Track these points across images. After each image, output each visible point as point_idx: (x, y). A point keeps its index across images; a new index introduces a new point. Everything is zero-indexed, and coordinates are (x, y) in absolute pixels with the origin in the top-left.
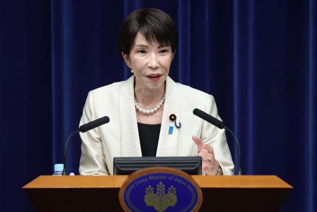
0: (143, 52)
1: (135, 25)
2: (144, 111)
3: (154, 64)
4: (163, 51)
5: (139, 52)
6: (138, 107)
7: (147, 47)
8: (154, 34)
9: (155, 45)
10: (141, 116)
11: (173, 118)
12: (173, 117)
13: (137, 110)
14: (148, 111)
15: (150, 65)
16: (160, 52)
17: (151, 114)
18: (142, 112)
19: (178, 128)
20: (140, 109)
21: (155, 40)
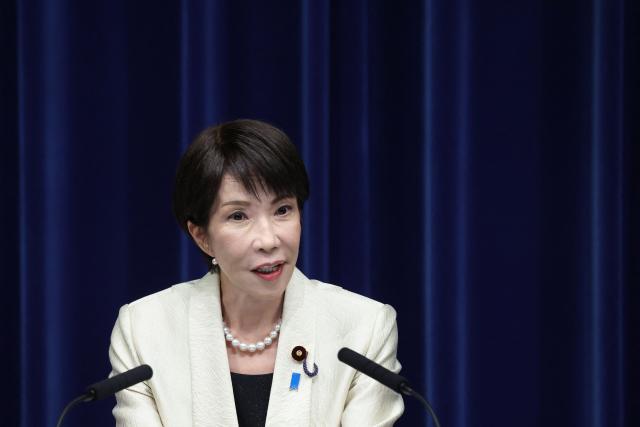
0: (238, 216)
1: (214, 161)
2: (243, 346)
3: (268, 240)
4: (282, 211)
5: (229, 217)
6: (229, 336)
7: (247, 204)
8: (262, 174)
9: (266, 198)
10: (238, 357)
11: (300, 355)
12: (299, 353)
13: (229, 344)
14: (252, 347)
15: (258, 244)
16: (276, 214)
17: (258, 352)
18: (238, 348)
19: (310, 375)
20: (235, 342)
21: (266, 188)
